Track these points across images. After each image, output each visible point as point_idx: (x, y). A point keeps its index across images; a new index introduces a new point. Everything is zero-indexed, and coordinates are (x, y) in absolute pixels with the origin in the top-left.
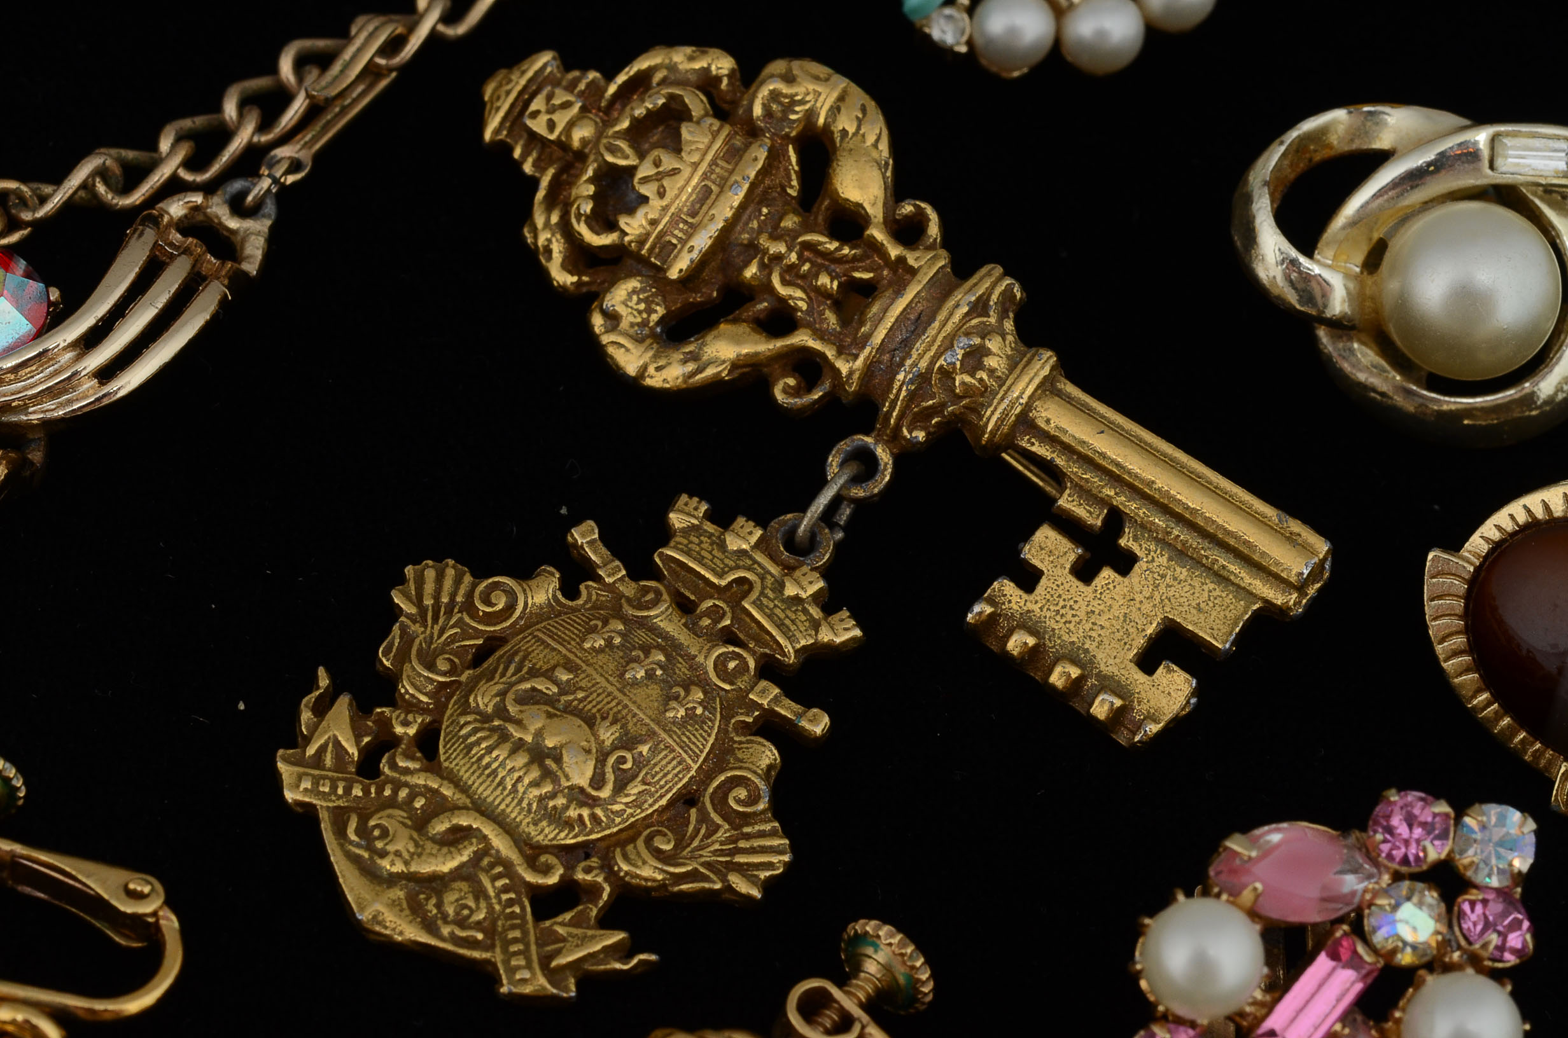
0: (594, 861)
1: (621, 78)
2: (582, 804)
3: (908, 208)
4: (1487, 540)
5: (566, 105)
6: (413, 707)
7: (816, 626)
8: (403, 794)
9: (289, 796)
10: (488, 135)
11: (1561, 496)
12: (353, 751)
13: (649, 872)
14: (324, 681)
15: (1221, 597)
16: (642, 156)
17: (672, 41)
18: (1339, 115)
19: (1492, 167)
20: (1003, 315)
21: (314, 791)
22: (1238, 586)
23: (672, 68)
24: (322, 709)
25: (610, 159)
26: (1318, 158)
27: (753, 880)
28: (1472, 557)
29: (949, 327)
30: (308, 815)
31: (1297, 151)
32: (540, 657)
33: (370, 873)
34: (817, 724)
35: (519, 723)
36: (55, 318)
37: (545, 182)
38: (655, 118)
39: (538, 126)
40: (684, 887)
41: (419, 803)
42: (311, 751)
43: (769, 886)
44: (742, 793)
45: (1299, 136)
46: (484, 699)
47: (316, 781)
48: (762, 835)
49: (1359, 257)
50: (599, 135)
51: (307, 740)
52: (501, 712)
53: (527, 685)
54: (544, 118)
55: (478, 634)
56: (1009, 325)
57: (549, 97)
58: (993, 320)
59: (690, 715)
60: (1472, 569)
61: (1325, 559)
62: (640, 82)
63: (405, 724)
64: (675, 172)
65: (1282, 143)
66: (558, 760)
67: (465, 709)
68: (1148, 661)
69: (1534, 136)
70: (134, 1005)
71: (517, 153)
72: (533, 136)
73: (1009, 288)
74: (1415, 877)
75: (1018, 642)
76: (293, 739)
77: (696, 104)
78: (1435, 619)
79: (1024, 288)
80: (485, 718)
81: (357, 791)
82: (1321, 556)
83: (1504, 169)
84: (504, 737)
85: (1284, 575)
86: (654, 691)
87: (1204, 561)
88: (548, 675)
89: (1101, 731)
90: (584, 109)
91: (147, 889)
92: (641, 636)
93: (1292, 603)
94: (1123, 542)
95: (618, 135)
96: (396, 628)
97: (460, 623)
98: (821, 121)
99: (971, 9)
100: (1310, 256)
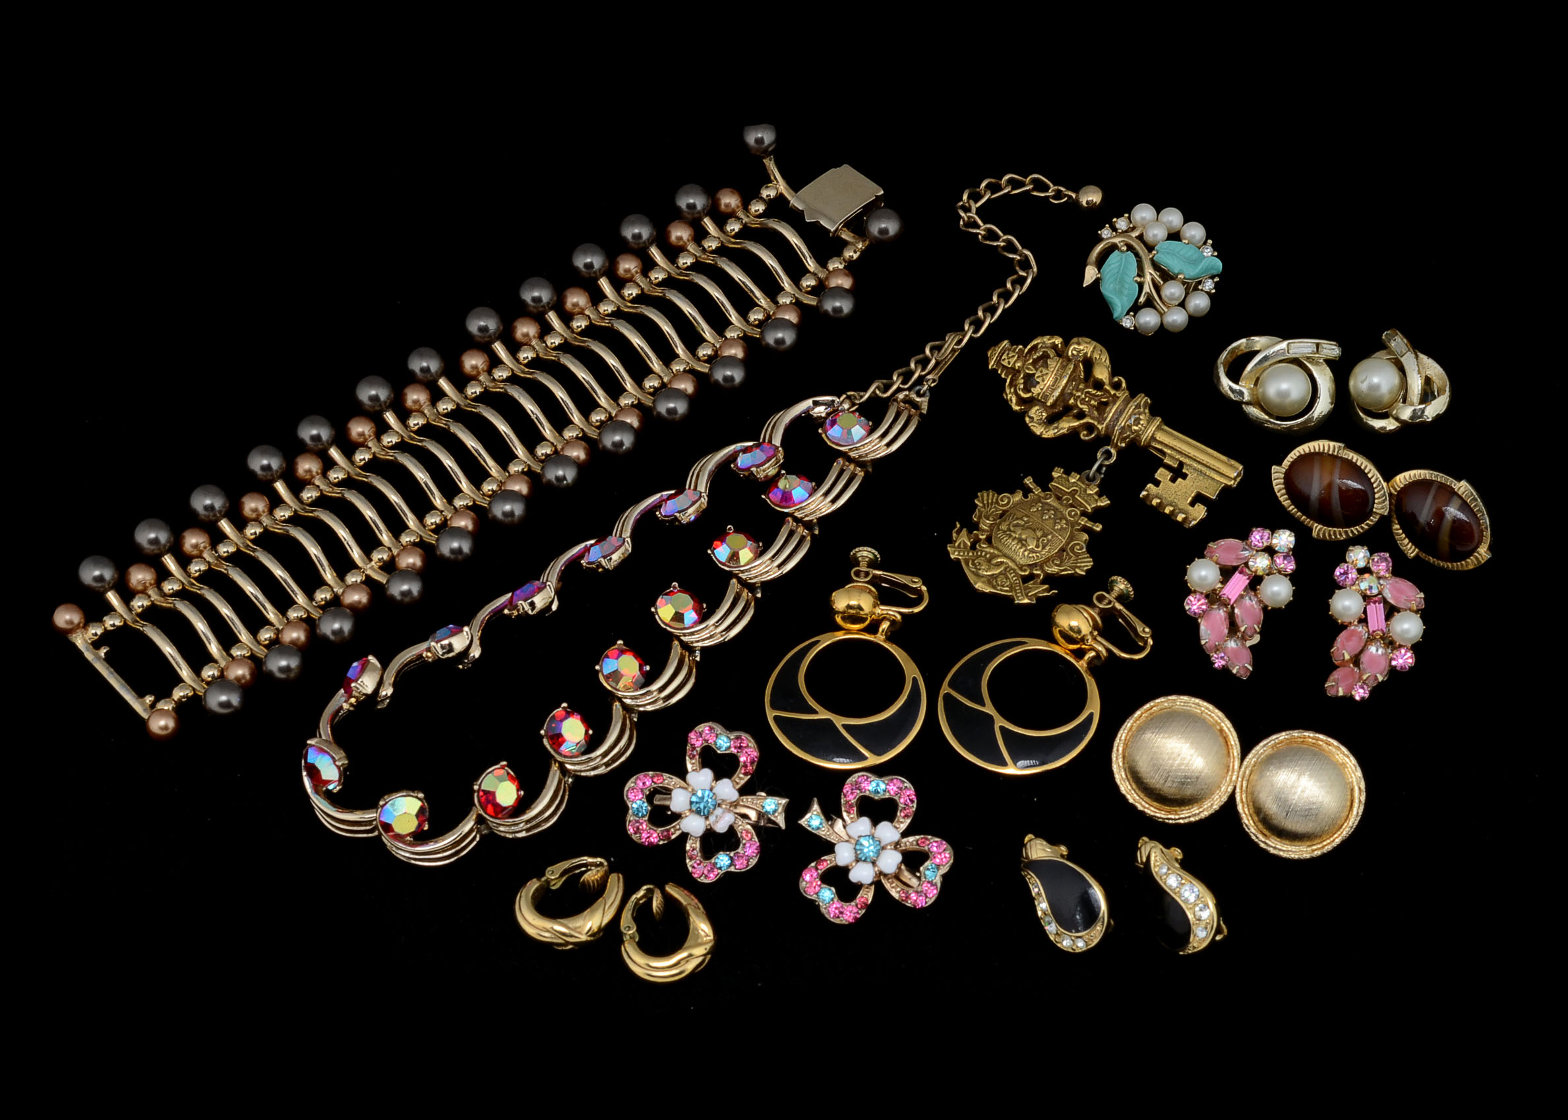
0: (1038, 568)
1: (1029, 347)
2: (1033, 552)
3: (1116, 379)
4: (1288, 461)
5: (1013, 356)
6: (984, 531)
7: (1097, 501)
8: (983, 554)
9: (952, 557)
10: (990, 367)
11: (1307, 447)
12: (969, 544)
13: (1053, 569)
14: (958, 526)
15: (1212, 484)
16: (1037, 370)
17: (1043, 335)
18: (1244, 340)
19: (1290, 352)
20: (1145, 409)
21: (959, 555)
22: (1217, 481)
23: (1044, 343)
24: (958, 532)
25: (1027, 371)
26: (1237, 354)
27: (1083, 571)
28: (1285, 467)
29: (1129, 413)
30: (958, 561)
31: (1231, 353)
32: (1019, 514)
33: (977, 575)
34: (1098, 528)
35: (1014, 532)
36: (871, 431)
37: (1008, 380)
38: (1039, 358)
39: (1005, 363)
40: (1063, 573)
41: (988, 556)
42: (957, 544)
43: (1087, 571)
44: (1078, 547)
45: (1231, 348)
46: (1004, 527)
47: (959, 552)
48: (1085, 558)
49: (1251, 383)
50: (1024, 365)
51: (955, 541)
52: (1009, 530)
53: (1015, 522)
54: (1007, 361)
55: (1000, 510)
56: (1147, 411)
57: (1008, 354)
58: (1142, 410)
59: (1062, 527)
60: (1285, 470)
61: (1242, 471)
62: (1035, 348)
63: (982, 535)
64: (1047, 374)
65: (1226, 351)
66: (1026, 541)
67: (999, 530)
68: (1192, 504)
69: (1301, 342)
70: (917, 610)
71: (999, 372)
72: (1004, 366)
73: (1146, 400)
74: (1262, 551)
75: (1155, 502)
76: (951, 541)
77: (1051, 353)
78: (1276, 486)
79: (1151, 400)
80: (1004, 532)
81: (971, 554)
82: (1240, 470)
83: (1293, 353)
84: (1010, 536)
85: (1230, 476)
86: (1052, 521)
87: (1207, 474)
88: (1021, 519)
89: (1180, 524)
90: (1018, 357)
91: (916, 580)
92: (1047, 507)
93: (1233, 484)
94: (1184, 471)
95: (1029, 364)
96: (977, 510)
97: (995, 507)
98: (1089, 355)
99: (1134, 316)
100: (1237, 384)
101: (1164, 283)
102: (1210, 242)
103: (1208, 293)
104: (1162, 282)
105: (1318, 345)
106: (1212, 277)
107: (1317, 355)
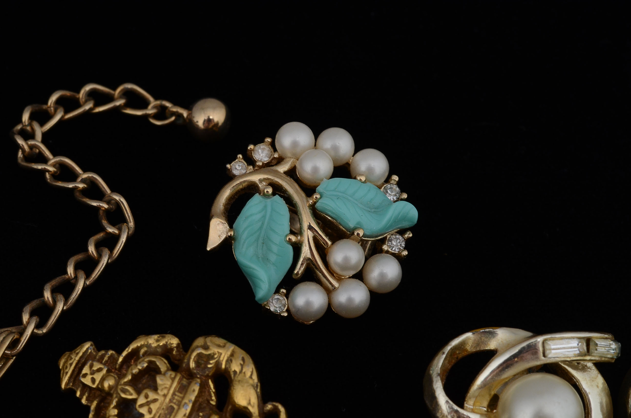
1: (125, 353)
3: (269, 407)
5: (99, 370)
10: (63, 386)
16: (139, 392)
17: (149, 333)
18: (469, 335)
19: (544, 356)
23: (148, 346)
25: (123, 396)
26: (460, 356)
31: (451, 355)
37: (93, 407)
38: (142, 373)
39: (87, 381)
45: (451, 349)
49: (485, 404)
50: (117, 383)
54: (89, 377)
57: (91, 366)
62: (135, 354)
64: (155, 400)
65: (444, 353)
69: (562, 338)
71: (78, 394)
72: (85, 386)
77: (162, 364)
83: (550, 356)
90: (109, 371)
95: (126, 384)
98: (223, 366)
99: (287, 296)
100: (462, 406)
101: (333, 243)
102: (395, 178)
103: (397, 256)
104: (329, 243)
105: (588, 341)
106: (402, 232)
107: (588, 358)
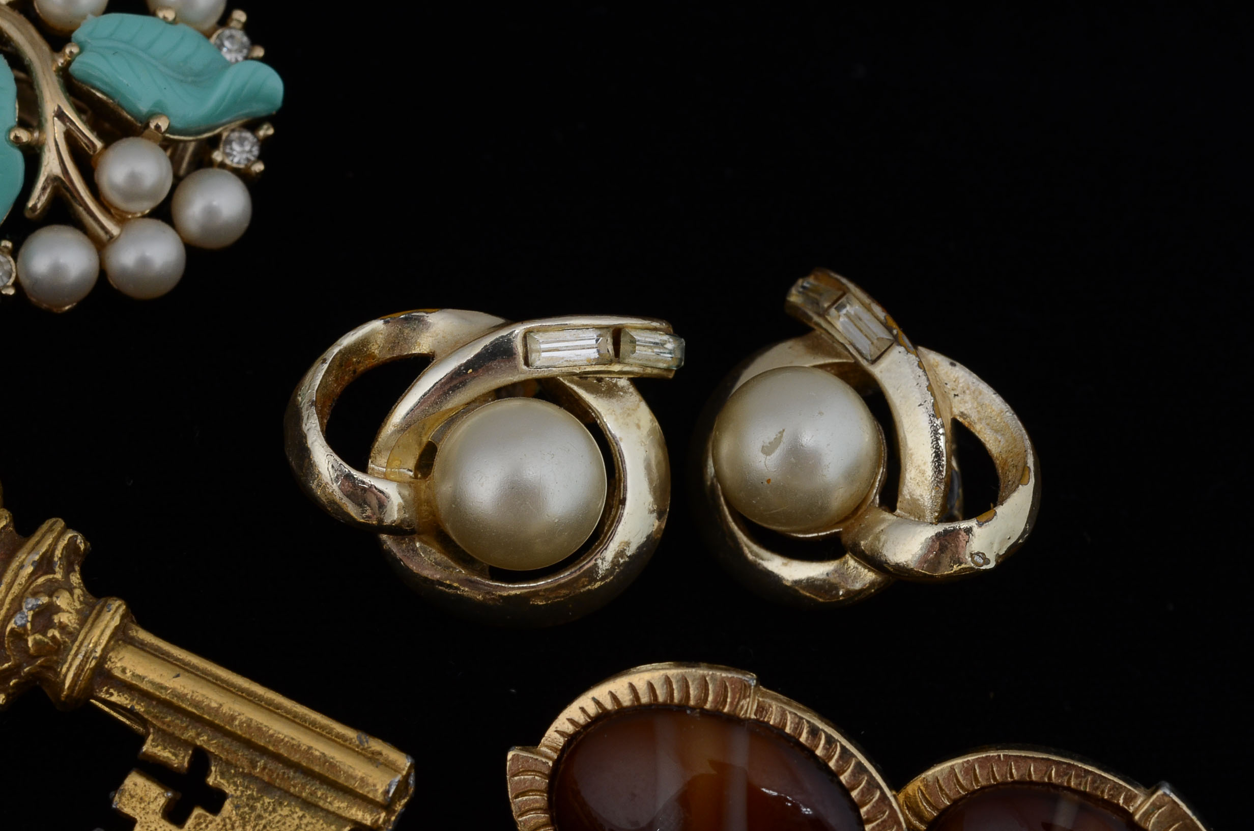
4: (562, 734)
11: (626, 685)
15: (311, 823)
18: (377, 325)
19: (527, 363)
20: (68, 570)
22: (328, 812)
26: (361, 368)
28: (549, 751)
29: (16, 589)
31: (341, 365)
45: (340, 351)
49: (412, 463)
56: (75, 579)
58: (59, 576)
60: (551, 764)
61: (408, 774)
65: (324, 361)
69: (563, 328)
73: (72, 540)
78: (521, 815)
79: (87, 538)
82: (404, 773)
83: (538, 363)
85: (371, 796)
87: (292, 790)
93: (381, 821)
94: (211, 781)
99: (14, 253)
100: (363, 469)
101: (107, 144)
102: (240, 16)
103: (242, 174)
104: (99, 144)
105: (617, 334)
106: (252, 125)
107: (616, 368)
